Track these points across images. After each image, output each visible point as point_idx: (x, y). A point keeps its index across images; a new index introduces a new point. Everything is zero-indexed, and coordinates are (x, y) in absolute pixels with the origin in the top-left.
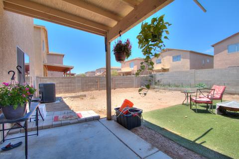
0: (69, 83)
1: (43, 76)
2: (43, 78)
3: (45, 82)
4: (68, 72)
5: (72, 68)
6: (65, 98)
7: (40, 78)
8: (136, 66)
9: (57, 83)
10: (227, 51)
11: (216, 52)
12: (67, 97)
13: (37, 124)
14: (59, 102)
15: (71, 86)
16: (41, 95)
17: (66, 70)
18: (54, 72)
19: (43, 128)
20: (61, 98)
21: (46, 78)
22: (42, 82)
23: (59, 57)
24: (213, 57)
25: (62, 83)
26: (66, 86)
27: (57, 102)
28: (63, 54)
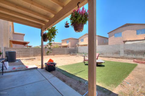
0: (26, 51)
1: (9, 47)
2: (9, 48)
3: (10, 51)
4: (26, 45)
5: (28, 43)
6: (22, 60)
7: (7, 48)
8: (70, 42)
9: (18, 52)
10: (114, 36)
11: (110, 36)
12: (24, 59)
13: (3, 71)
14: (18, 62)
15: (27, 53)
16: (7, 58)
17: (25, 44)
18: (17, 45)
19: (6, 72)
20: (19, 60)
21: (11, 48)
22: (8, 51)
23: (21, 36)
24: (108, 38)
25: (21, 52)
26: (23, 53)
27: (17, 62)
28: (24, 34)
